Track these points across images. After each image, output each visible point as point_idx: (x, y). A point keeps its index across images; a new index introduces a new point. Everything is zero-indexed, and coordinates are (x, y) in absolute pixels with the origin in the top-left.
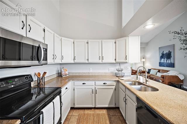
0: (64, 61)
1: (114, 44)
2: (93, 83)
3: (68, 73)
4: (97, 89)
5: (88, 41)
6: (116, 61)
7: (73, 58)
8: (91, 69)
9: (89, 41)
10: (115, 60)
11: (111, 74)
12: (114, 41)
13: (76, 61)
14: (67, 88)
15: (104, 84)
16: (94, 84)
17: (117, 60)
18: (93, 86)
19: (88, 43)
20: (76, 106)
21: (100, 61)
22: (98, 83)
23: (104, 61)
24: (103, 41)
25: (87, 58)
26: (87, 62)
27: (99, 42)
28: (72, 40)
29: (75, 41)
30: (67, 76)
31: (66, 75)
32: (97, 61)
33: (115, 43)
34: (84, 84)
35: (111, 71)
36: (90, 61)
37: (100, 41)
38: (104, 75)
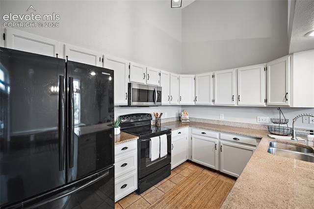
0: (182, 103)
1: (263, 73)
2: (217, 134)
3: (188, 118)
4: (222, 145)
5: (214, 73)
6: (268, 104)
7: (194, 99)
8: (223, 115)
9: (216, 73)
10: (266, 101)
11: (262, 128)
12: (262, 66)
13: (198, 103)
14: (180, 133)
15: (235, 139)
16: (218, 137)
17: (269, 102)
18: (216, 138)
19: (213, 76)
20: (194, 160)
21: (235, 104)
22: (224, 136)
23: (241, 103)
24: (240, 69)
25: (212, 99)
26: (212, 104)
27: (232, 72)
28: (193, 76)
29: (197, 76)
30: (188, 121)
31: (186, 120)
32: (229, 102)
33: (266, 69)
34: (203, 133)
35: (261, 121)
36: (217, 103)
37: (234, 70)
38: (247, 127)
